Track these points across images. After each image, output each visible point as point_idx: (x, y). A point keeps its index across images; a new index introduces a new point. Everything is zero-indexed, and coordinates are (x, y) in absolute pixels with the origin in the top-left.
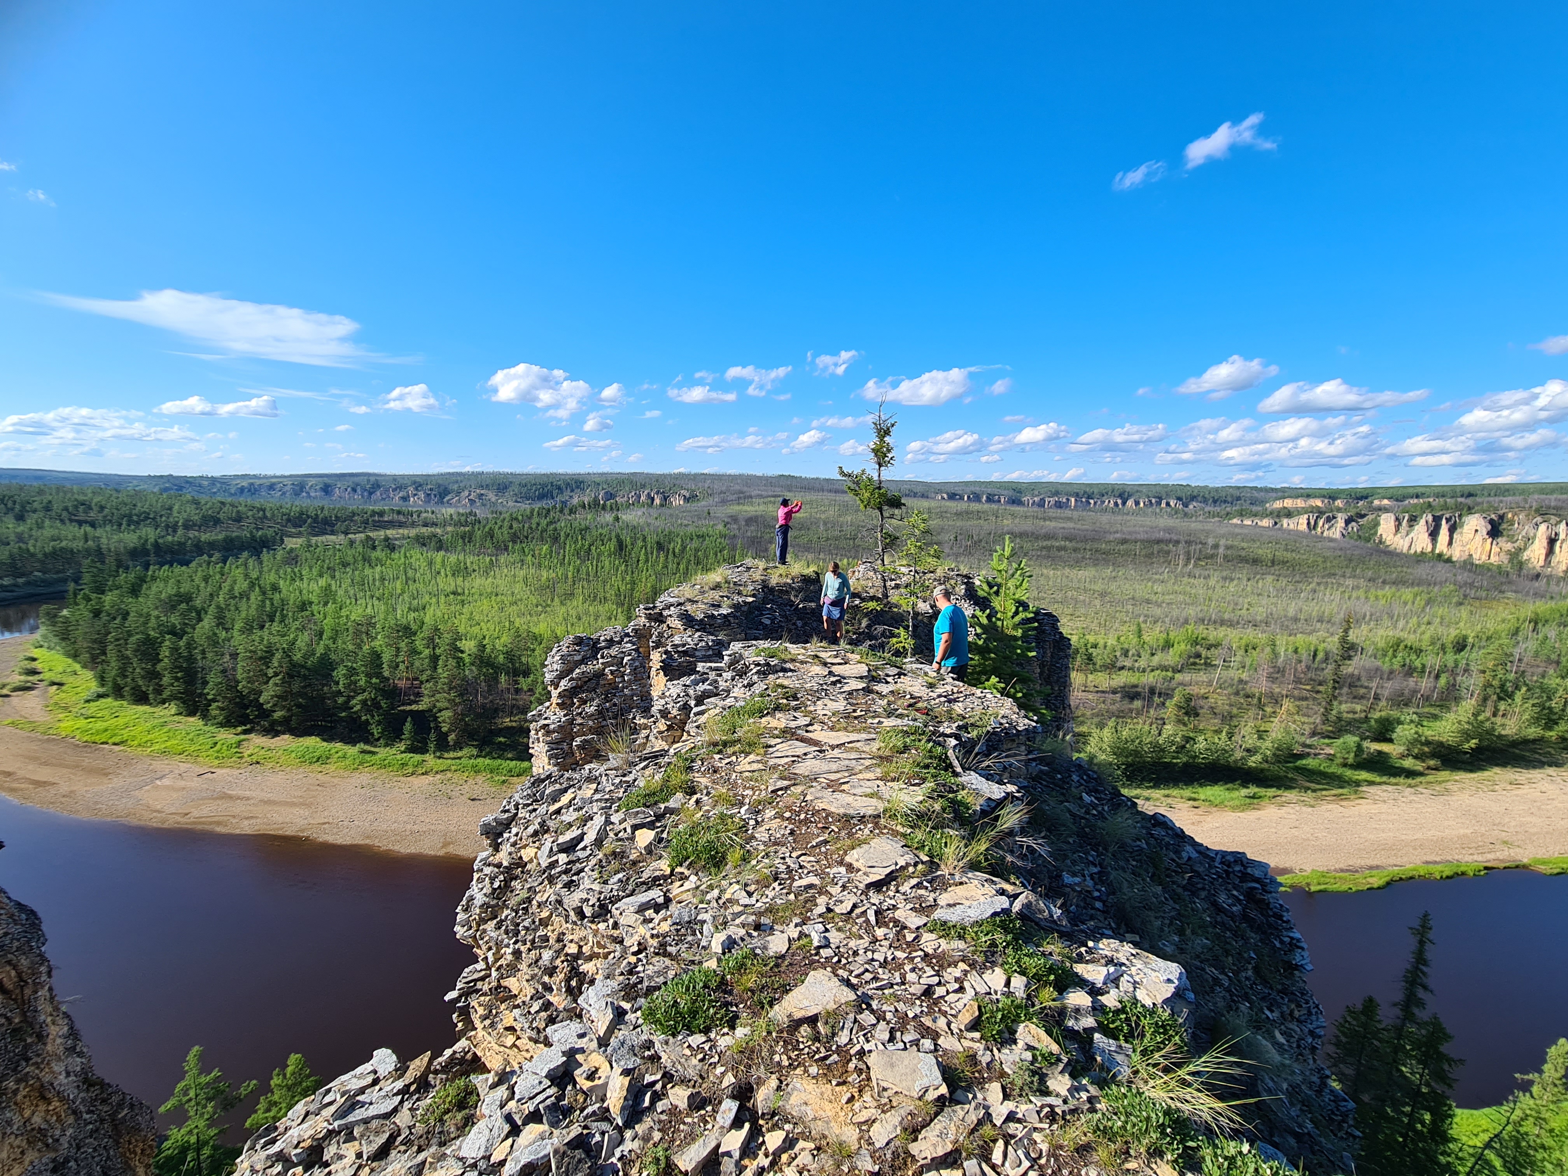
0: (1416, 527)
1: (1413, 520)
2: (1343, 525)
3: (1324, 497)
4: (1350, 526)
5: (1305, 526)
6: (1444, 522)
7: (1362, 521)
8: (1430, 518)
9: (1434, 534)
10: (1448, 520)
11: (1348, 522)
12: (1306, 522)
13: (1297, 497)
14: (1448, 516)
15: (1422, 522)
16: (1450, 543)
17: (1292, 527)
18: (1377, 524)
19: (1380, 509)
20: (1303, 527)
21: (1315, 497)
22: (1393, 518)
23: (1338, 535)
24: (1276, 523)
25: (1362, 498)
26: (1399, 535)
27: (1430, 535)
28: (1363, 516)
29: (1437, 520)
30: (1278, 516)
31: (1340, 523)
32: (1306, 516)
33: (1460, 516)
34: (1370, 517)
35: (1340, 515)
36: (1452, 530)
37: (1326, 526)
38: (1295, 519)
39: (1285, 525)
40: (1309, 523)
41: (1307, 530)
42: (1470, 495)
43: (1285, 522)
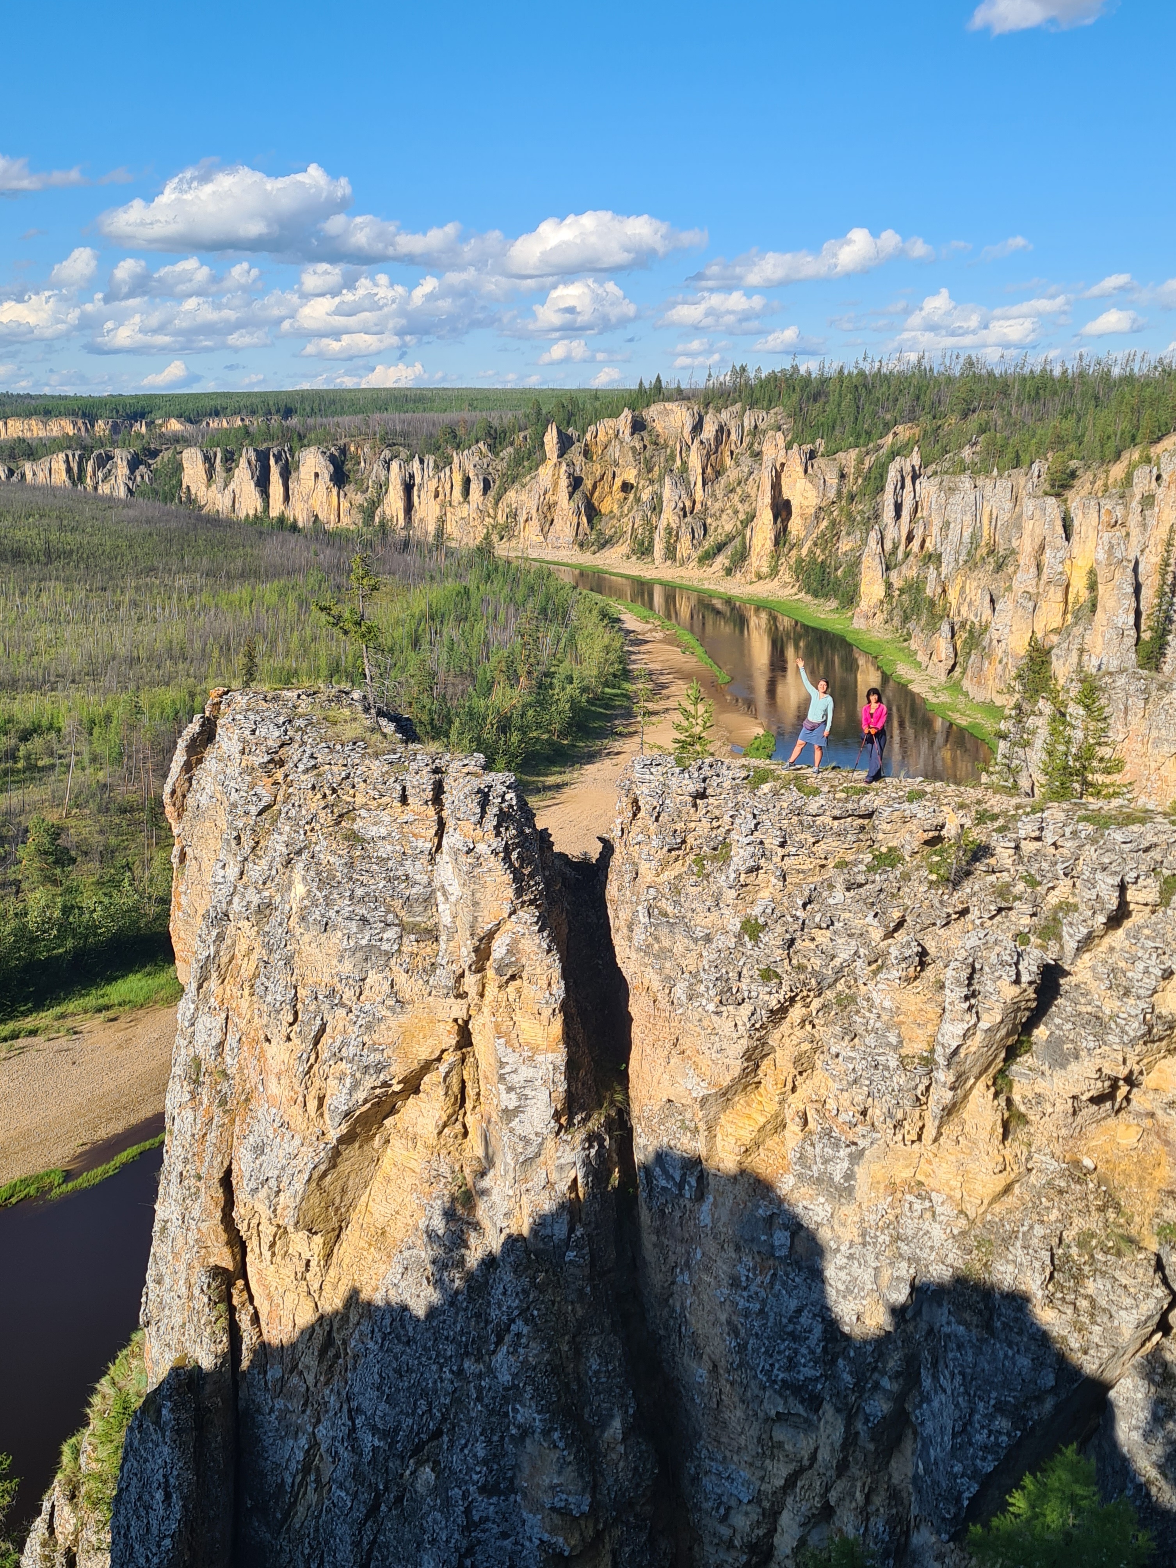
0: (236, 471)
1: (230, 459)
2: (126, 471)
4: (137, 473)
5: (64, 476)
6: (272, 461)
7: (156, 463)
8: (253, 455)
9: (263, 483)
10: (278, 459)
11: (134, 464)
12: (63, 467)
14: (275, 451)
15: (243, 462)
16: (287, 498)
17: (41, 477)
18: (179, 468)
19: (177, 440)
20: (60, 477)
21: (59, 415)
22: (200, 456)
23: (122, 493)
24: (11, 472)
25: (138, 415)
26: (214, 487)
27: (257, 484)
28: (154, 454)
29: (263, 457)
30: (13, 457)
31: (122, 470)
32: (62, 456)
33: (291, 449)
34: (166, 455)
35: (117, 451)
36: (286, 475)
37: (100, 475)
38: (44, 462)
39: (29, 476)
40: (69, 470)
41: (68, 483)
42: (288, 412)
43: (28, 467)
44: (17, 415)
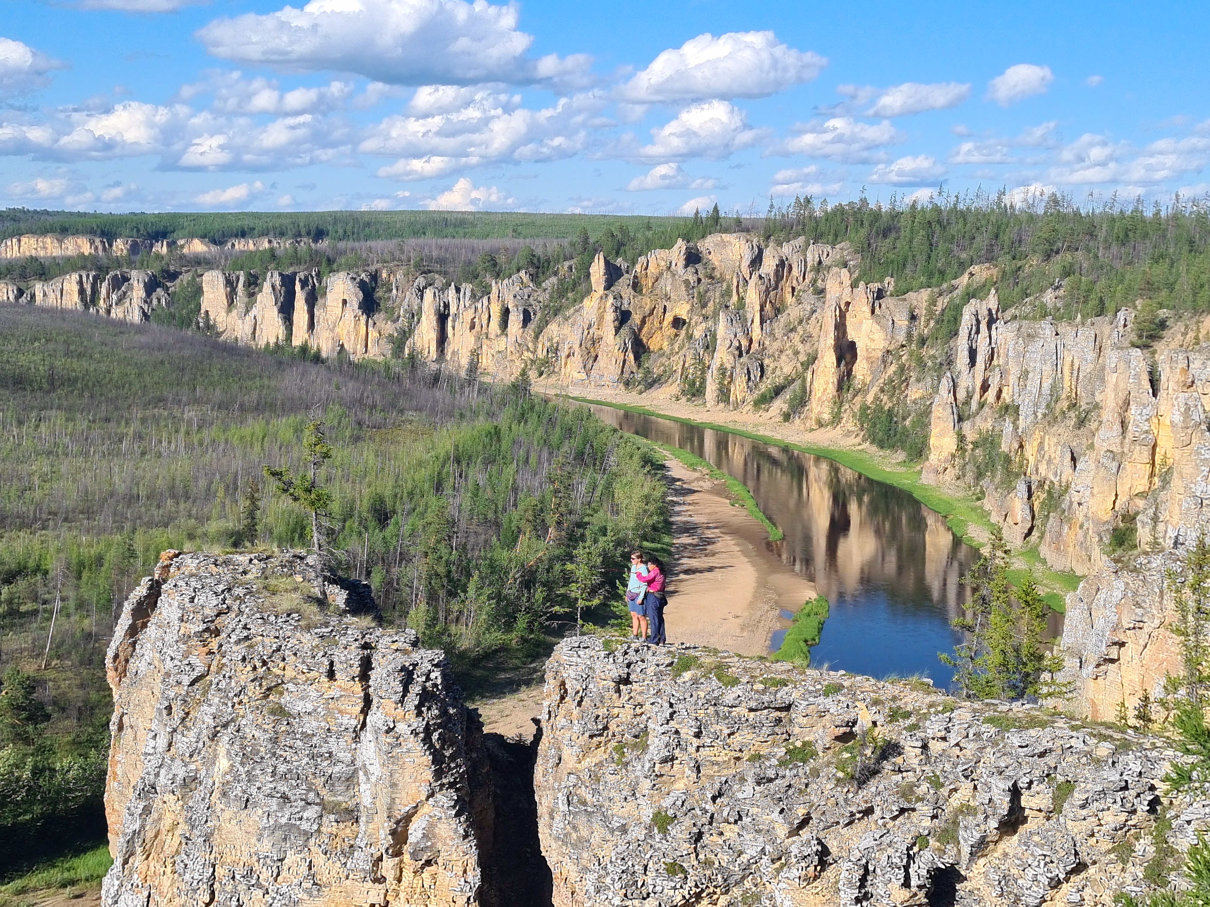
0: (259, 297)
1: (253, 283)
2: (142, 294)
3: (93, 232)
4: (154, 296)
5: (76, 298)
6: (298, 287)
7: (174, 286)
8: (277, 280)
9: (286, 309)
10: (304, 283)
11: (150, 287)
12: (76, 288)
14: (302, 275)
15: (267, 287)
16: (311, 325)
17: (52, 300)
18: (199, 291)
19: (197, 261)
20: (73, 299)
21: (76, 232)
22: (221, 280)
23: (136, 317)
24: (21, 293)
25: (160, 235)
26: (234, 312)
27: (281, 311)
28: (173, 276)
29: (288, 282)
30: (24, 276)
31: (138, 292)
32: (75, 277)
33: (318, 274)
34: (185, 278)
35: (134, 274)
36: (312, 301)
37: (114, 297)
38: (55, 283)
39: (39, 297)
40: (82, 291)
41: (80, 307)
42: (319, 234)
43: (38, 288)
44: (32, 232)
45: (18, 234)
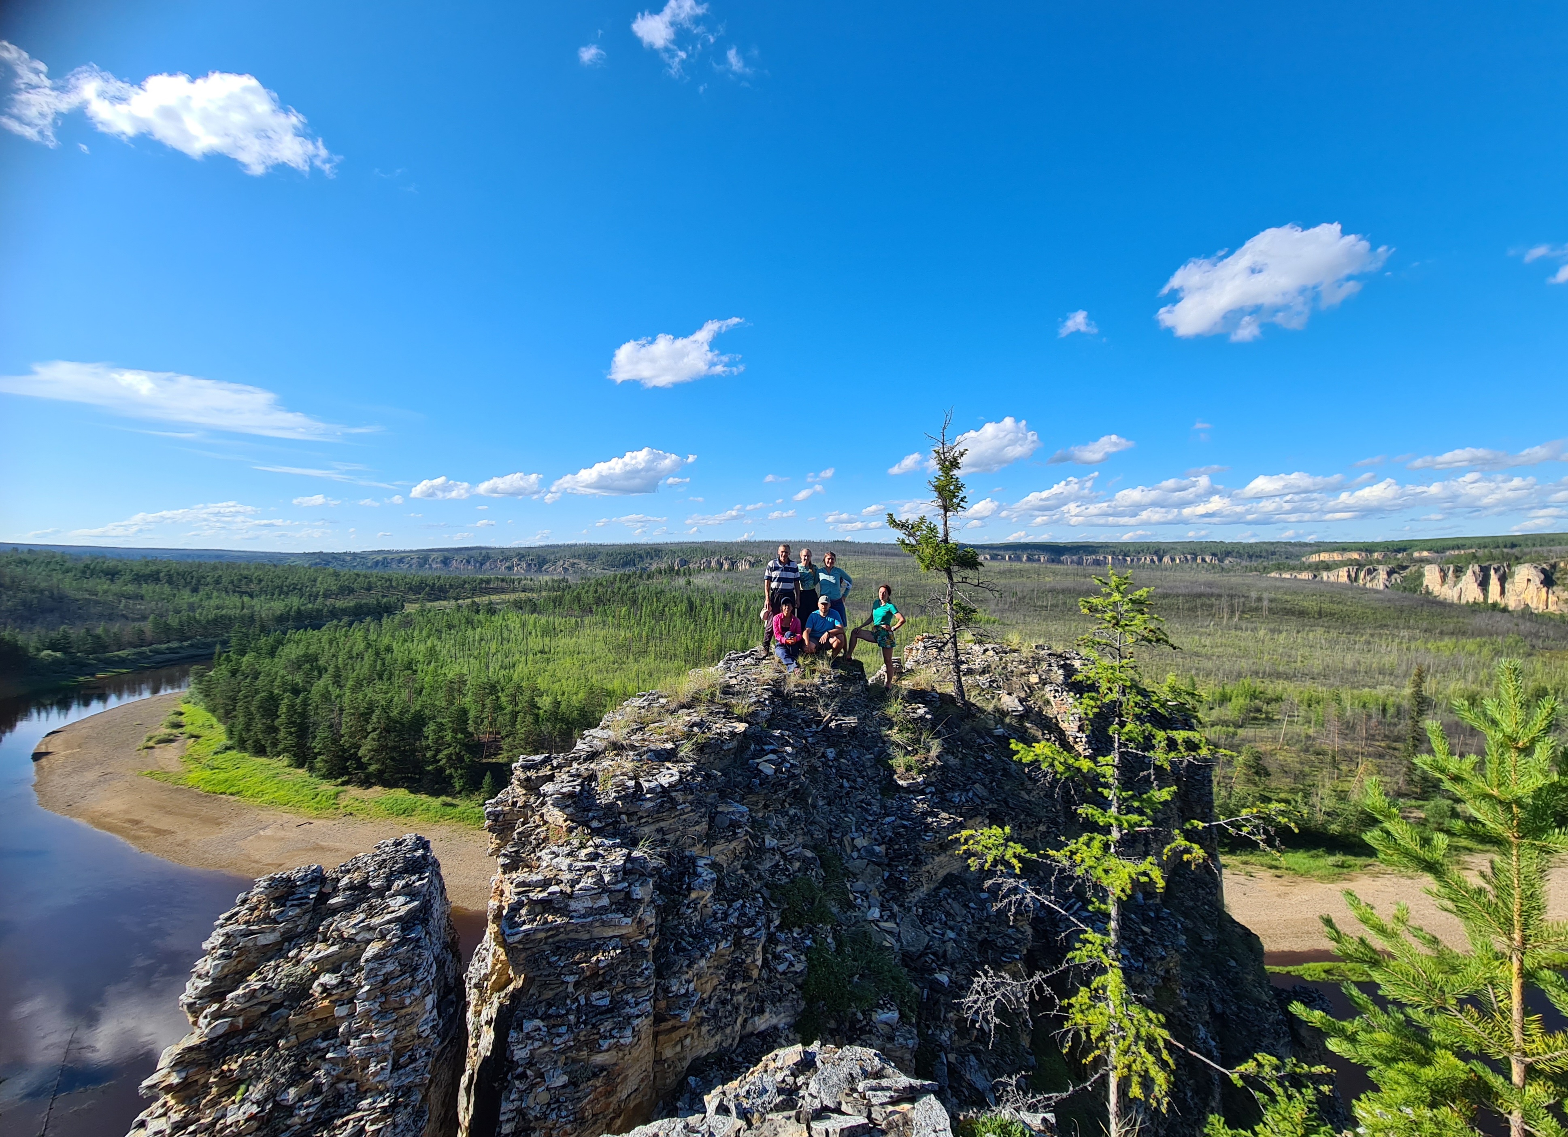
0: (1464, 578)
1: (1459, 571)
2: (1386, 576)
3: (1361, 550)
4: (1393, 578)
6: (1492, 572)
7: (1404, 573)
8: (1477, 568)
9: (1484, 584)
10: (1496, 570)
11: (1390, 574)
12: (1346, 574)
13: (1333, 551)
14: (1496, 566)
15: (1469, 572)
16: (1503, 592)
17: (1332, 579)
18: (1421, 575)
19: (1423, 561)
20: (1344, 579)
21: (1351, 550)
22: (1437, 569)
23: (1381, 587)
24: (1315, 576)
25: (1399, 551)
26: (1446, 586)
27: (1479, 585)
28: (1406, 568)
29: (1485, 571)
30: (1318, 569)
31: (1382, 575)
32: (1346, 569)
33: (1509, 566)
34: (1413, 569)
35: (1381, 567)
36: (1503, 580)
37: (1368, 578)
38: (1335, 572)
39: (1325, 578)
40: (1349, 576)
41: (1348, 582)
42: (1513, 546)
43: (1325, 575)
44: (1324, 551)
45: (1319, 552)
